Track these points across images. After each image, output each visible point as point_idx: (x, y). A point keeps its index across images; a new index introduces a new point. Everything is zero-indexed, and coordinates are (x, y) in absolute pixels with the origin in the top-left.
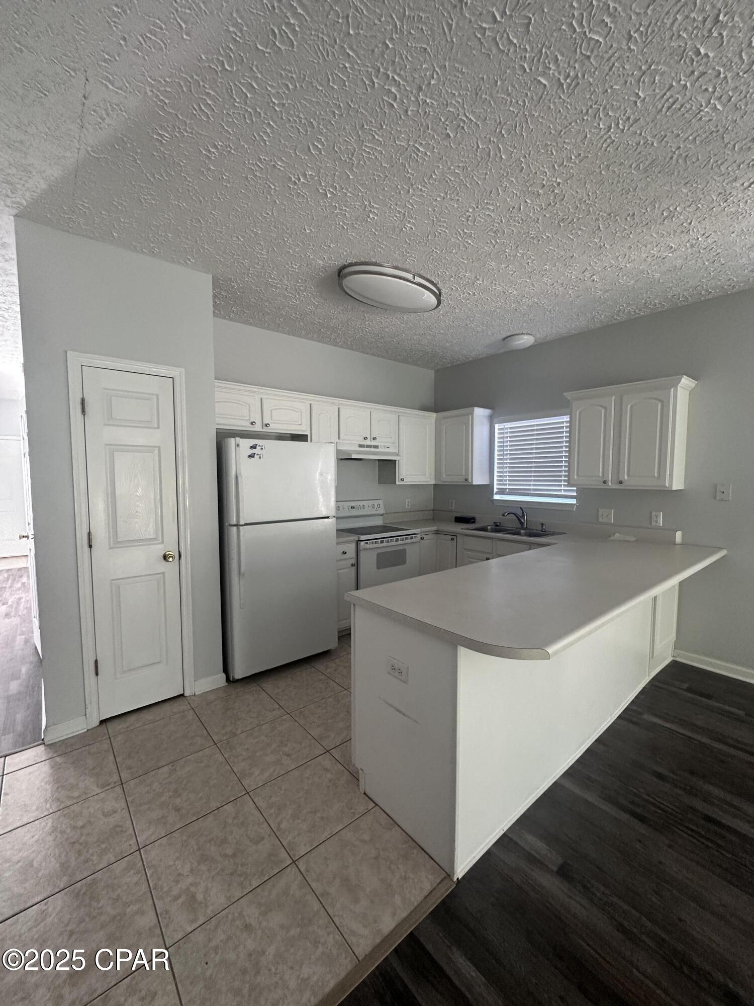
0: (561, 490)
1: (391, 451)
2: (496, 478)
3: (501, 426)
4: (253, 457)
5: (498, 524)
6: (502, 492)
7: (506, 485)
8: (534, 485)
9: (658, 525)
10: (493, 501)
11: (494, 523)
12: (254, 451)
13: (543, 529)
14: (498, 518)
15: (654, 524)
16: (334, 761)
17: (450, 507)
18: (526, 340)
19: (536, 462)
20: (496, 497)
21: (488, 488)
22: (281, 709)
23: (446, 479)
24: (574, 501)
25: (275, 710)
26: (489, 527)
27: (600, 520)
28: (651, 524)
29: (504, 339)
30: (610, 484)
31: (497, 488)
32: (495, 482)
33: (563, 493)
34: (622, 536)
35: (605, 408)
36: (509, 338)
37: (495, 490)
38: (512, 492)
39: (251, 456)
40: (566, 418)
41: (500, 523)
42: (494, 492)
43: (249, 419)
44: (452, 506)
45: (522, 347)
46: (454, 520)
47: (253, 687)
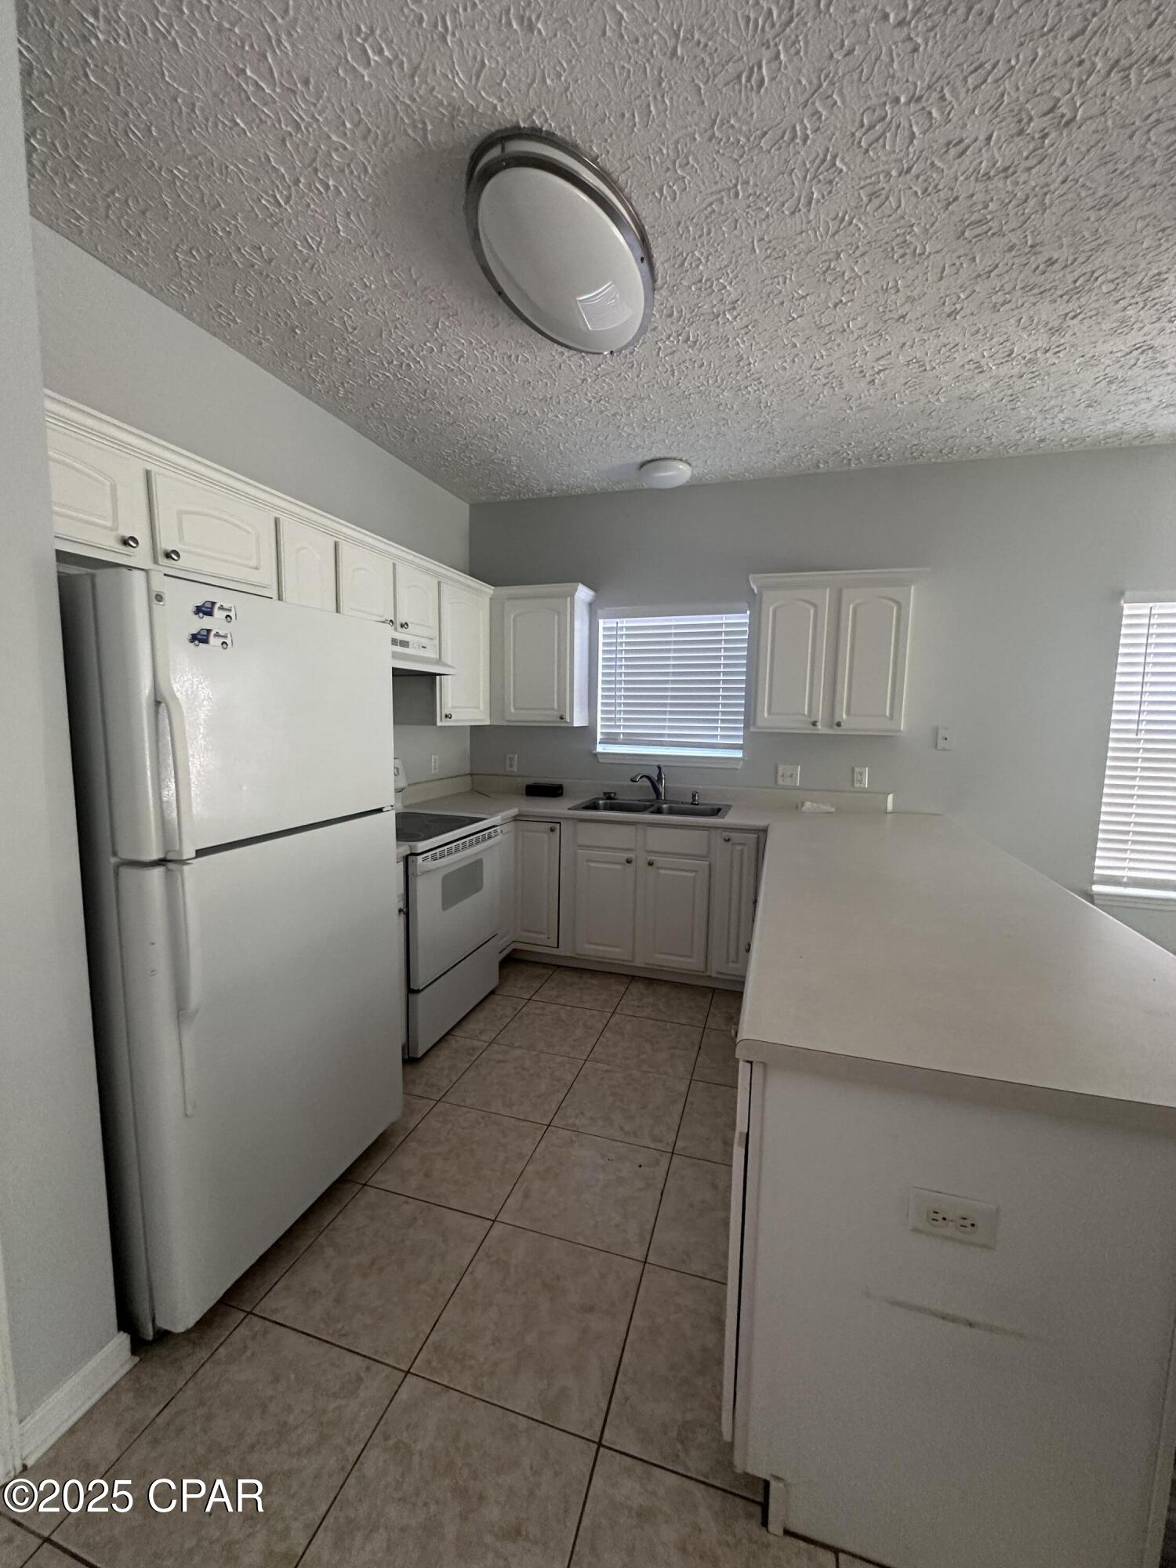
0: (717, 735)
1: (426, 655)
2: (599, 715)
3: (612, 623)
4: (205, 641)
5: (613, 795)
6: (610, 739)
7: (619, 726)
8: (670, 727)
9: (862, 786)
10: (596, 755)
11: (605, 793)
12: (206, 622)
13: (694, 800)
14: (609, 785)
15: (857, 785)
16: (639, 1467)
17: (508, 769)
18: (680, 473)
19: (673, 689)
20: (600, 748)
21: (588, 732)
22: (376, 1367)
23: (514, 714)
24: (739, 754)
25: (360, 1380)
26: (601, 802)
27: (780, 781)
28: (853, 785)
29: (643, 465)
30: (819, 727)
31: (602, 733)
32: (599, 723)
33: (719, 741)
34: (815, 805)
35: (815, 606)
36: (652, 464)
37: (599, 737)
38: (630, 740)
39: (200, 638)
40: (744, 618)
41: (615, 794)
42: (598, 741)
43: (114, 529)
44: (511, 766)
45: (669, 485)
46: (524, 791)
47: (242, 1332)
